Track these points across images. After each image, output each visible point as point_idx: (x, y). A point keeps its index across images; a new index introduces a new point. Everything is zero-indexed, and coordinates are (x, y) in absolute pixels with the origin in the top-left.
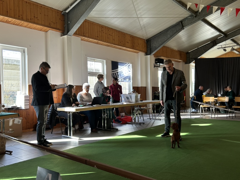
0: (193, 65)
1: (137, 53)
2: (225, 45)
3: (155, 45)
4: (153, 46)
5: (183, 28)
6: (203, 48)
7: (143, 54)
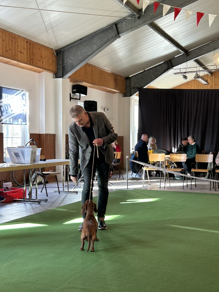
0: (135, 98)
1: (40, 72)
2: (185, 70)
3: (71, 61)
4: (67, 62)
5: (118, 34)
6: (152, 71)
7: (50, 75)
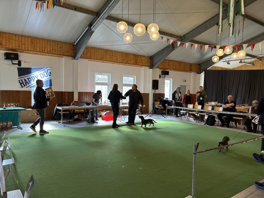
1: (142, 67)
2: (228, 59)
4: (154, 62)
5: (173, 49)
7: (147, 68)
